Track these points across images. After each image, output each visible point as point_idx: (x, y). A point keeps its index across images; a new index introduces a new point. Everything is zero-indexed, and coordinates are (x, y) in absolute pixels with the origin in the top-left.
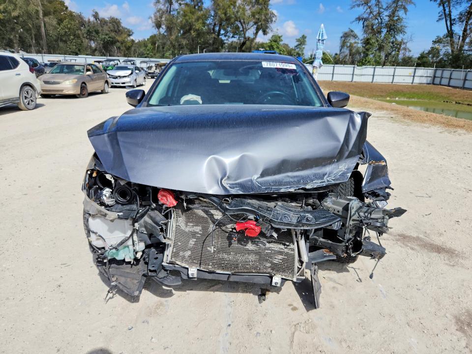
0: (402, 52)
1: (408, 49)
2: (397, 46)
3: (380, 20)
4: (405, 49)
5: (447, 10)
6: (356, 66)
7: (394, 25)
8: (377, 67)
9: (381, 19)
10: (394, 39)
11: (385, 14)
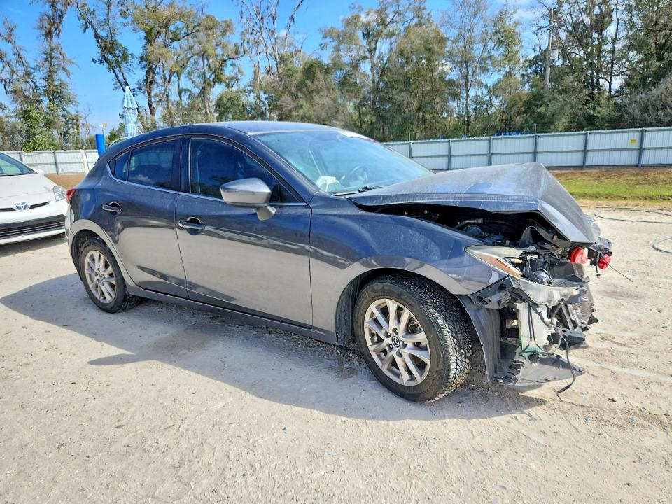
0: (83, 130)
1: (91, 125)
2: (73, 121)
3: (32, 84)
4: (86, 125)
5: (121, 77)
6: (22, 151)
7: (58, 93)
8: (57, 151)
9: (34, 83)
10: (65, 112)
11: (39, 77)
